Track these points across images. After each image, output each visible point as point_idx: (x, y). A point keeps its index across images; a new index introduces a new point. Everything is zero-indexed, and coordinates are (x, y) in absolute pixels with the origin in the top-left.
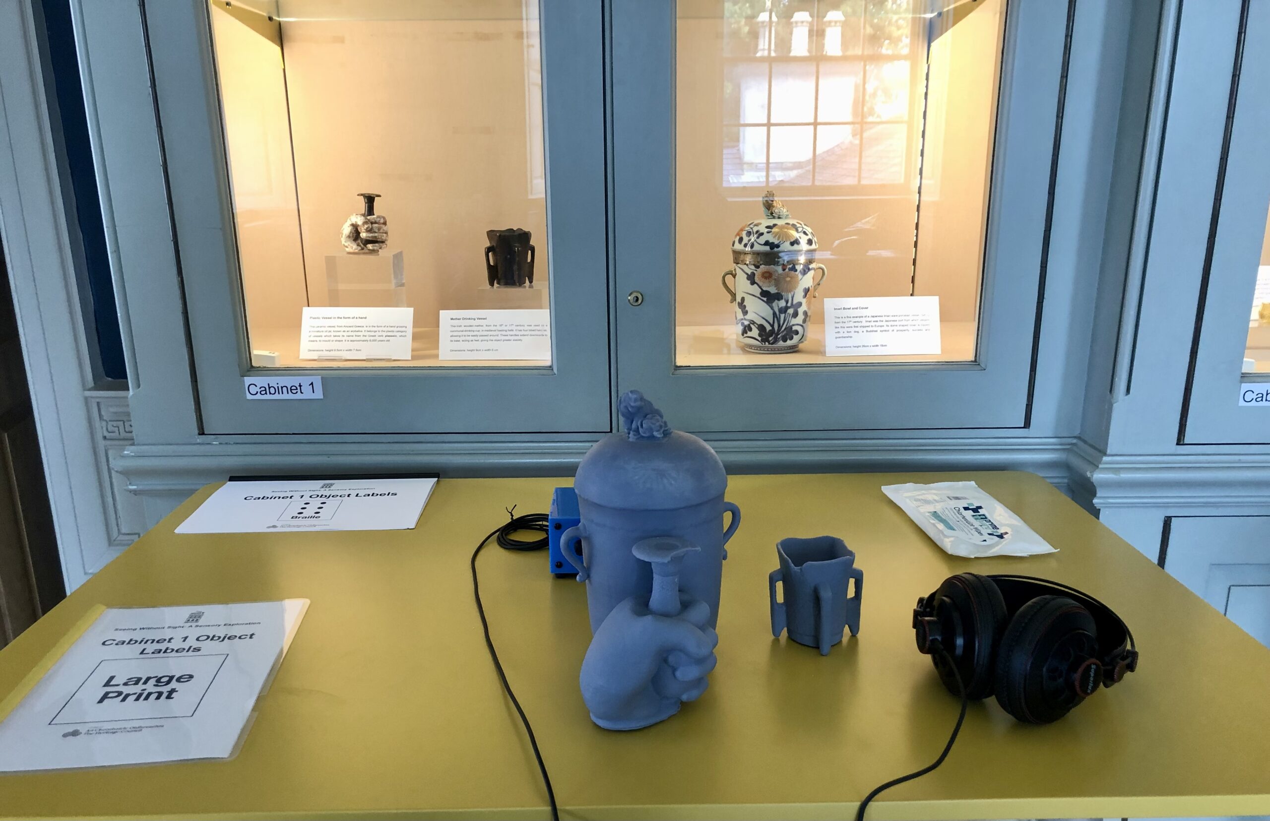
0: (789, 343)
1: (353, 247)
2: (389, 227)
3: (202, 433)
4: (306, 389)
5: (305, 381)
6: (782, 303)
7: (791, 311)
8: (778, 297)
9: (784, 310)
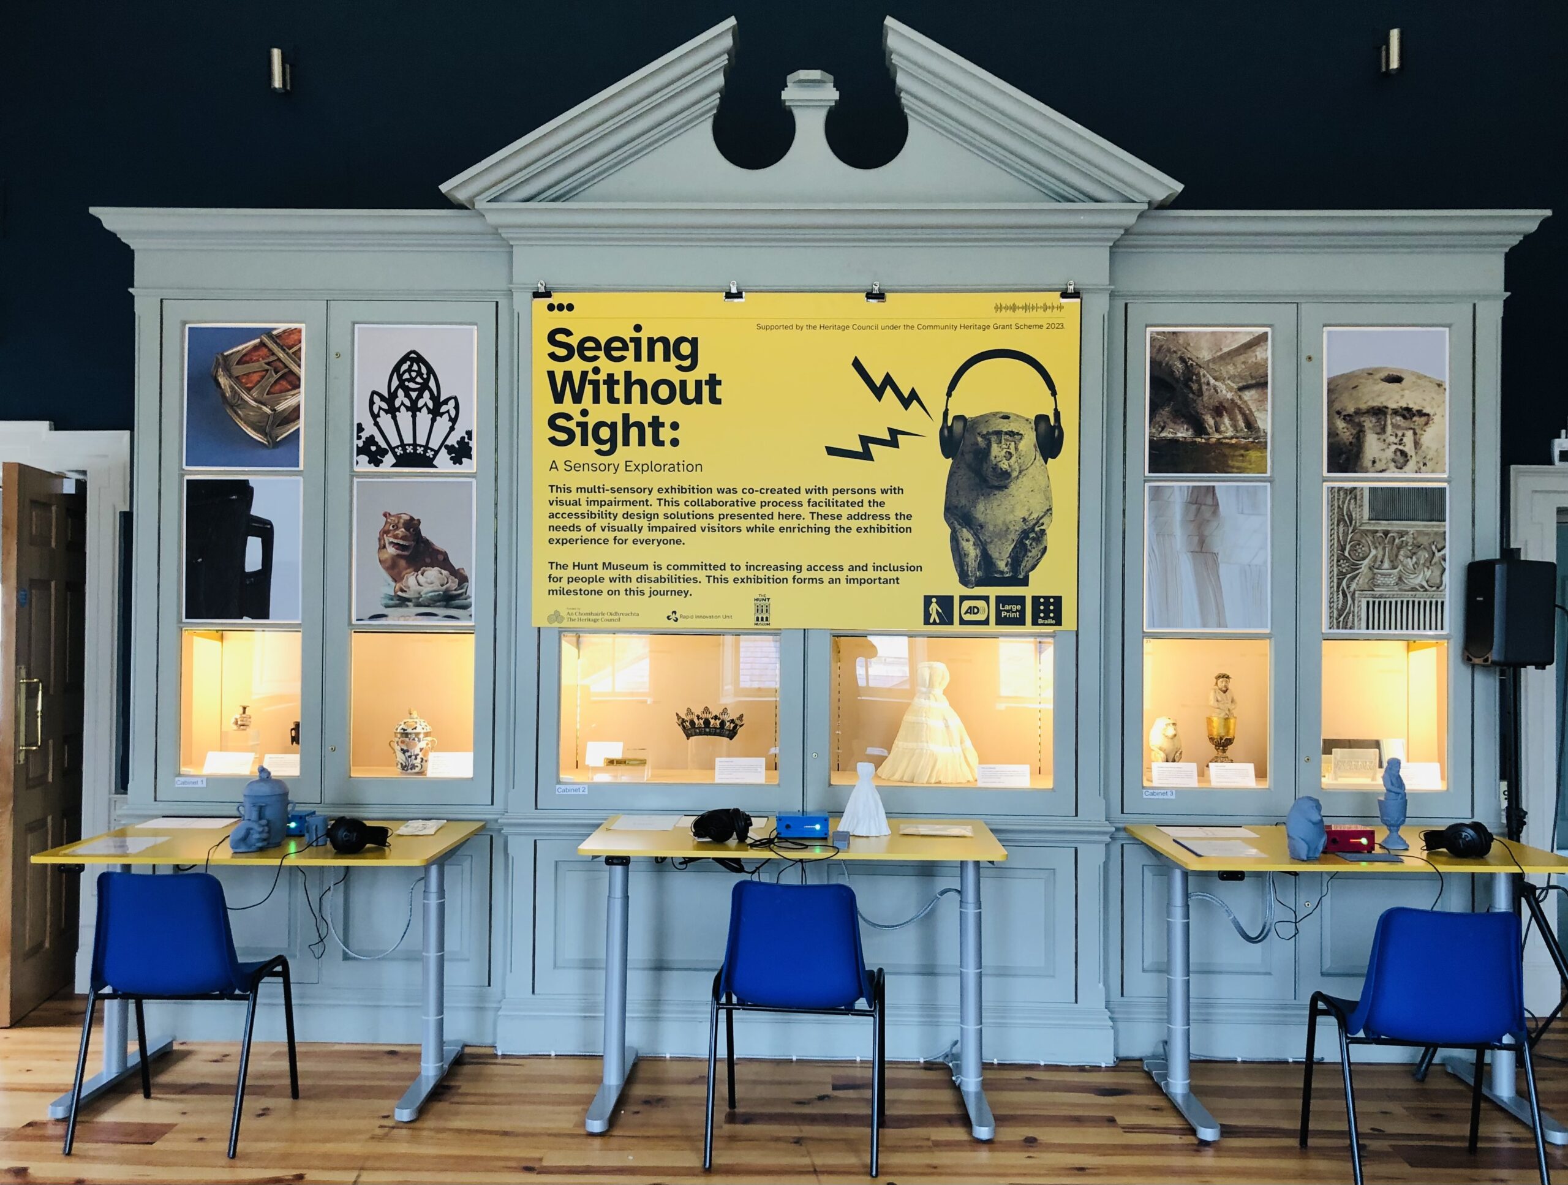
0: (413, 771)
1: (235, 727)
2: (252, 720)
3: (155, 800)
4: (200, 783)
5: (199, 780)
6: (409, 754)
7: (413, 757)
8: (408, 751)
9: (410, 757)
